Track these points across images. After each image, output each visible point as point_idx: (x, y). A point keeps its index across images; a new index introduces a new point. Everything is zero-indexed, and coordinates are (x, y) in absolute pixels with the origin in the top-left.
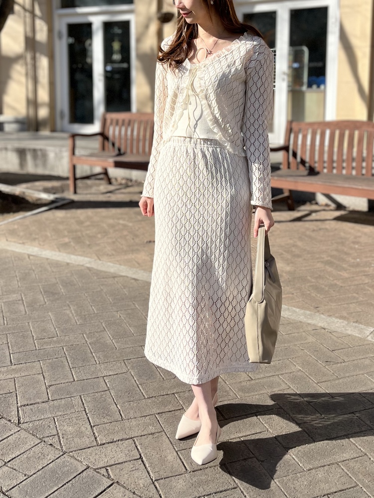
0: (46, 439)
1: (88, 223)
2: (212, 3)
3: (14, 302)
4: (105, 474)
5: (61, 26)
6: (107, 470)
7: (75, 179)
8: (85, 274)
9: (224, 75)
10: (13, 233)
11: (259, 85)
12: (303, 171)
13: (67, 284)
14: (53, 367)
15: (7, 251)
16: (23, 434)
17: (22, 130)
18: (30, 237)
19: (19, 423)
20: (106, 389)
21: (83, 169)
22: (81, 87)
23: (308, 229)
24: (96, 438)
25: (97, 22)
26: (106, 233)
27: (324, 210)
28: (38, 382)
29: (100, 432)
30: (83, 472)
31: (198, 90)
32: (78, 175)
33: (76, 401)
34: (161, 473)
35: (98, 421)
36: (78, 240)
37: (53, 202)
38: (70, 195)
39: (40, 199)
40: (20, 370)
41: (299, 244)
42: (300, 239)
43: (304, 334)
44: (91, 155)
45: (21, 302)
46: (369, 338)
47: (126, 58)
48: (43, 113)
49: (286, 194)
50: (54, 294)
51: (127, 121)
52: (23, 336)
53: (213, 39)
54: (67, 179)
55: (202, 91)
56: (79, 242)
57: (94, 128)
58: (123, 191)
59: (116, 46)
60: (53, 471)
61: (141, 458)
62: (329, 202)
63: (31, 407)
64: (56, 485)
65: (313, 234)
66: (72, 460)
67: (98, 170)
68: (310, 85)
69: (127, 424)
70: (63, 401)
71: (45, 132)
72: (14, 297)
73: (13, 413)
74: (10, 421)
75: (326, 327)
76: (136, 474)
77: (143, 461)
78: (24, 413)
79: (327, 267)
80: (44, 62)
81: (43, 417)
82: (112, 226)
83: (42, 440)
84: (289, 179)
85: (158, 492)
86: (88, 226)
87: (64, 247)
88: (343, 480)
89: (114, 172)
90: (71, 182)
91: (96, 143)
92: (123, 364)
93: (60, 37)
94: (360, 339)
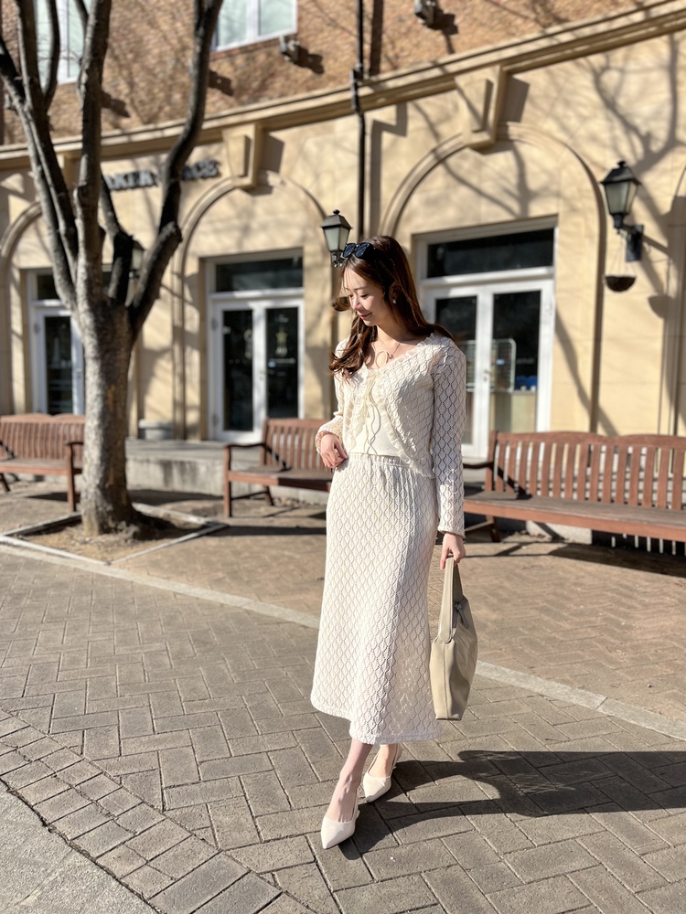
0: (197, 833)
1: (246, 554)
2: (394, 302)
3: (158, 653)
4: (271, 880)
5: (216, 313)
6: (273, 875)
7: (231, 499)
8: (243, 618)
9: (406, 382)
10: (155, 565)
11: (449, 393)
12: (511, 493)
13: (222, 631)
14: (206, 738)
15: (148, 588)
16: (169, 824)
17: (166, 438)
18: (176, 570)
19: (164, 810)
20: (271, 768)
21: (240, 488)
22: (238, 386)
23: (517, 566)
24: (259, 833)
25: (259, 309)
26: (267, 567)
27: (537, 542)
28: (186, 756)
29: (263, 825)
30: (243, 876)
31: (377, 400)
32: (235, 494)
33: (234, 782)
34: (341, 882)
35: (261, 811)
36: (234, 575)
37: (204, 527)
38: (224, 519)
39: (188, 523)
40: (165, 740)
41: (507, 584)
42: (508, 578)
43: (516, 701)
44: (251, 470)
45: (165, 653)
46: (600, 710)
47: (293, 352)
48: (192, 417)
49: (490, 522)
50: (205, 643)
51: (294, 429)
52: (168, 697)
53: (394, 342)
54: (221, 498)
55: (381, 401)
56: (235, 577)
57: (254, 437)
58: (288, 514)
59: (281, 337)
60: (206, 874)
61: (315, 861)
62: (544, 533)
63: (179, 789)
64: (210, 893)
65: (525, 573)
66: (230, 861)
67: (258, 488)
68: (517, 386)
69: (297, 815)
70: (218, 783)
71: (194, 441)
72: (157, 646)
73: (156, 797)
74: (152, 806)
75: (544, 693)
76: (311, 882)
77: (317, 865)
78: (170, 797)
79: (543, 615)
80: (194, 357)
81: (192, 803)
82: (275, 558)
83: (192, 834)
85: (338, 907)
86: (247, 558)
87: (216, 583)
88: (573, 896)
89: (277, 491)
90: (225, 503)
91: (256, 456)
92: (291, 736)
93: (214, 326)
94: (589, 710)
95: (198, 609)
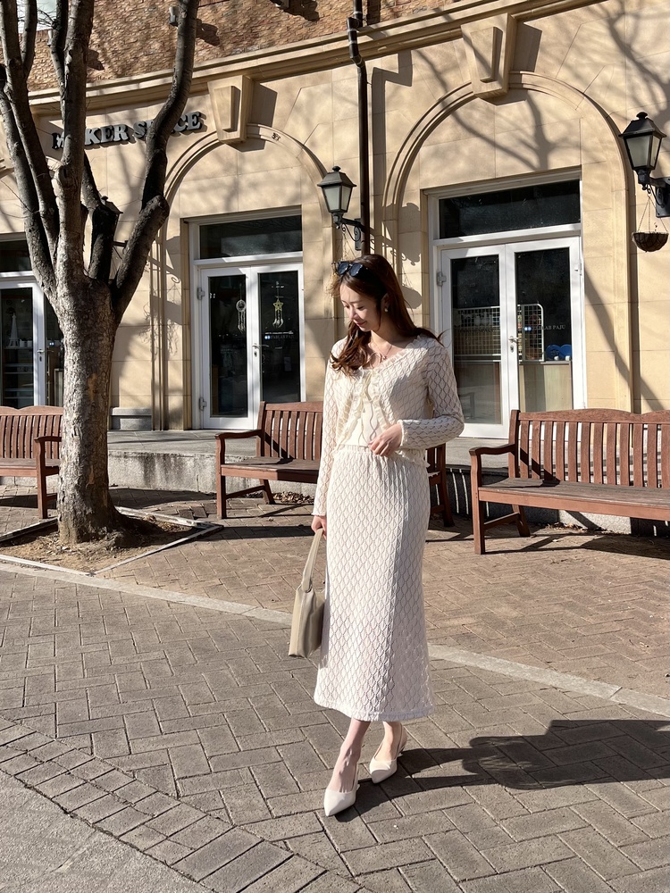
0: (212, 813)
1: (244, 558)
2: (386, 310)
3: (157, 661)
4: (284, 846)
5: (202, 281)
6: (285, 843)
7: (225, 497)
8: (246, 625)
10: (144, 573)
12: (536, 479)
13: (222, 638)
14: (213, 737)
15: (139, 598)
16: (185, 808)
17: (143, 428)
18: (170, 579)
19: (178, 796)
20: (280, 759)
21: (234, 484)
22: (227, 361)
24: (270, 811)
26: (269, 571)
27: (571, 534)
28: (196, 752)
29: (275, 805)
30: (257, 844)
32: (228, 492)
33: (244, 772)
34: (348, 845)
35: (271, 794)
36: (233, 581)
37: (194, 530)
38: (216, 519)
39: (177, 527)
40: (173, 739)
41: (532, 581)
42: (534, 574)
43: (528, 694)
44: (245, 463)
45: (165, 661)
46: (613, 699)
48: (175, 402)
49: (517, 512)
50: (206, 651)
51: (294, 414)
52: (172, 701)
53: (386, 344)
54: (213, 496)
56: (234, 583)
57: (250, 422)
58: (290, 512)
60: (224, 845)
61: (324, 830)
63: (191, 779)
64: (228, 858)
65: (552, 568)
66: (244, 833)
67: (254, 483)
68: (549, 357)
69: (307, 796)
70: (228, 773)
71: (178, 430)
72: (156, 655)
73: (170, 786)
74: (167, 794)
75: (557, 686)
76: (319, 846)
77: (326, 834)
78: (183, 786)
79: (567, 611)
81: (205, 790)
82: (277, 562)
83: (207, 814)
84: (517, 491)
85: (345, 863)
86: (246, 562)
87: (214, 590)
89: (277, 486)
90: (218, 501)
91: (253, 445)
92: (299, 732)
94: (601, 699)
95: (195, 617)
